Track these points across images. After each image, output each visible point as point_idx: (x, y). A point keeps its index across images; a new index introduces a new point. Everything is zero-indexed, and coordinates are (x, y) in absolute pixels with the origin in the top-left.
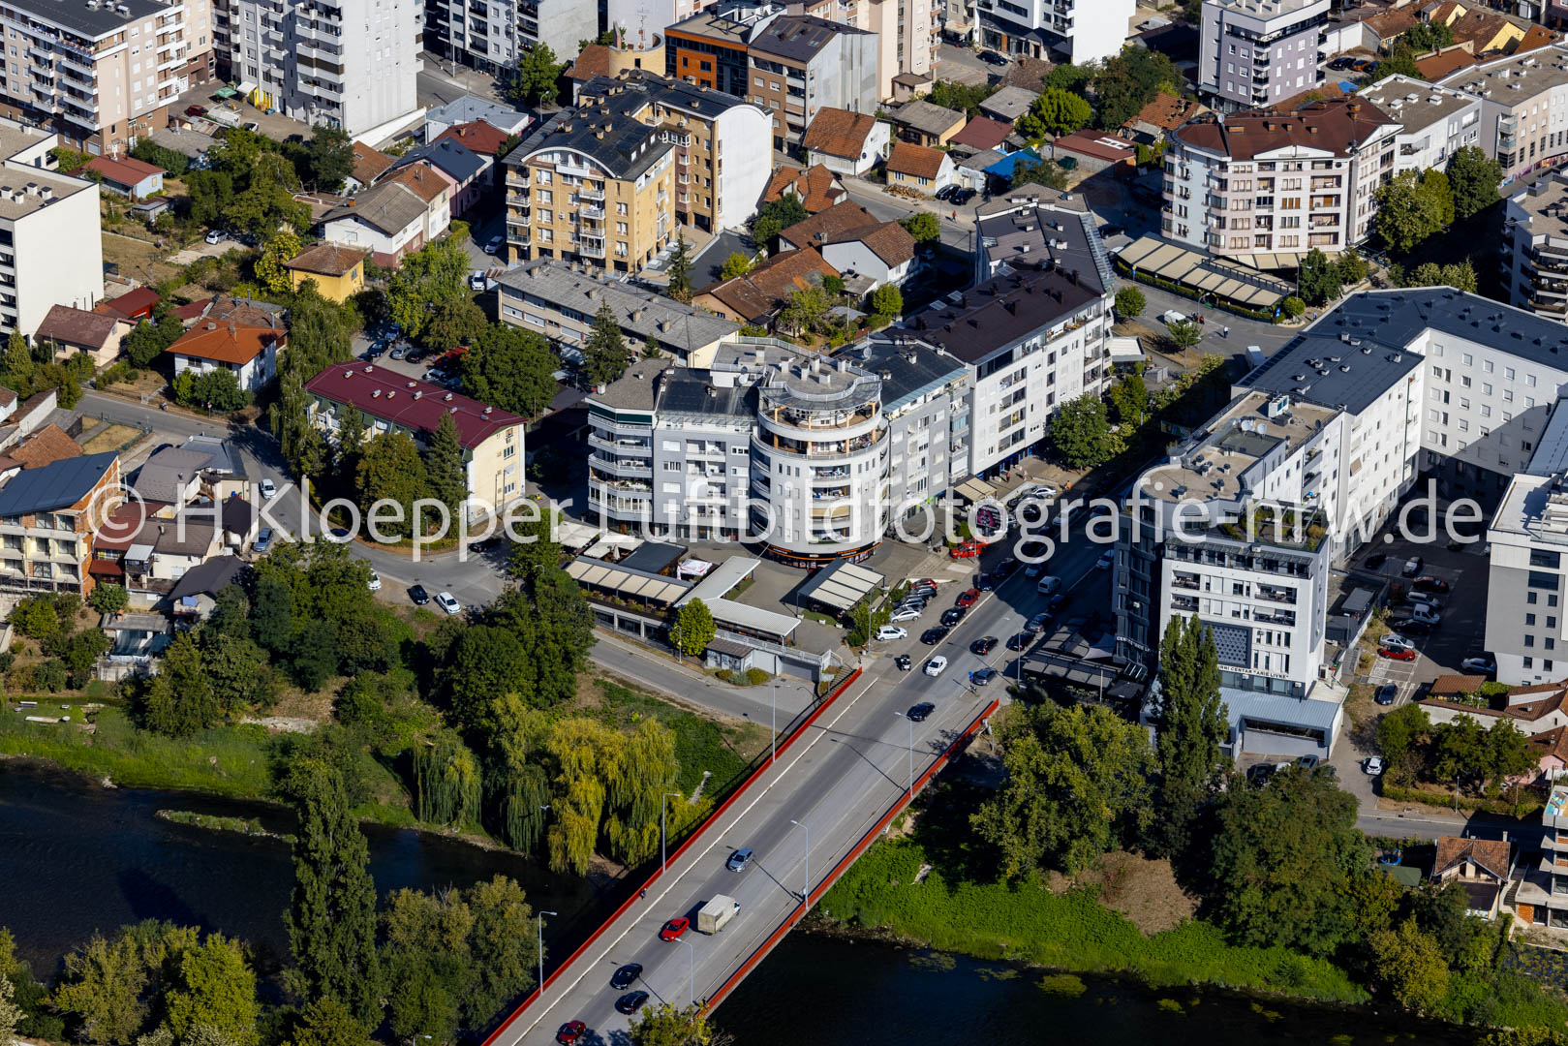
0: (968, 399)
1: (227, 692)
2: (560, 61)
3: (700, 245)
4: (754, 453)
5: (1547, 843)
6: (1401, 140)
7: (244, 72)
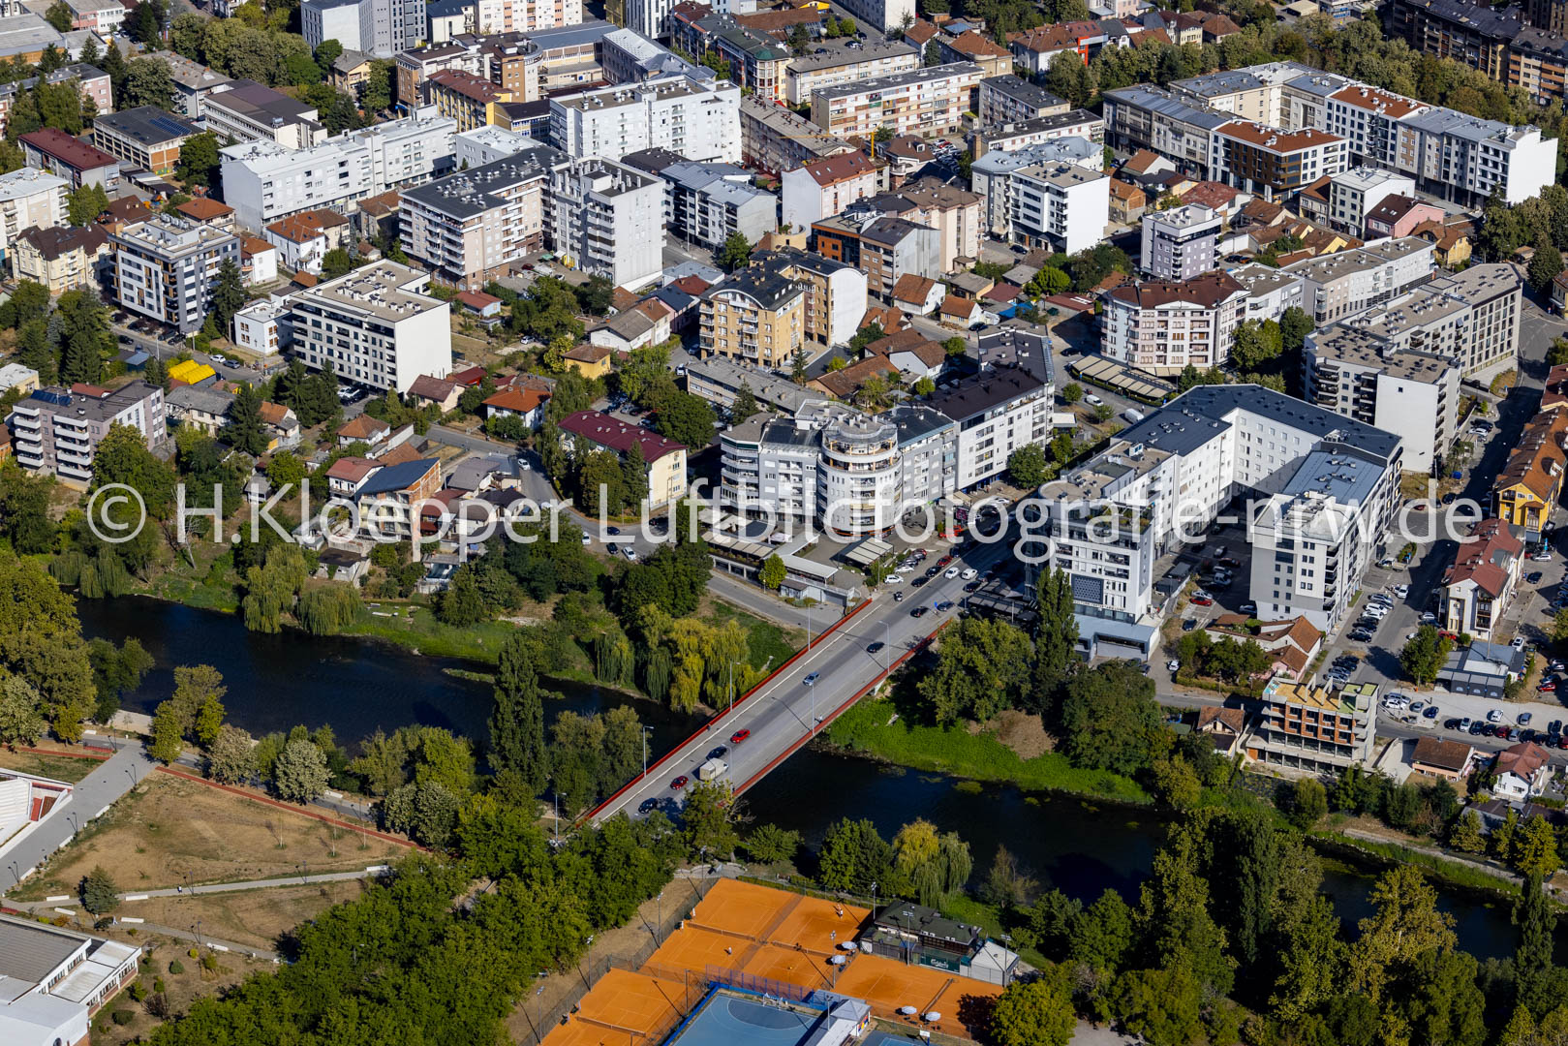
0: (956, 442)
1: (490, 600)
2: (750, 243)
3: (815, 353)
4: (819, 470)
5: (1265, 711)
6: (1249, 301)
7: (559, 244)
